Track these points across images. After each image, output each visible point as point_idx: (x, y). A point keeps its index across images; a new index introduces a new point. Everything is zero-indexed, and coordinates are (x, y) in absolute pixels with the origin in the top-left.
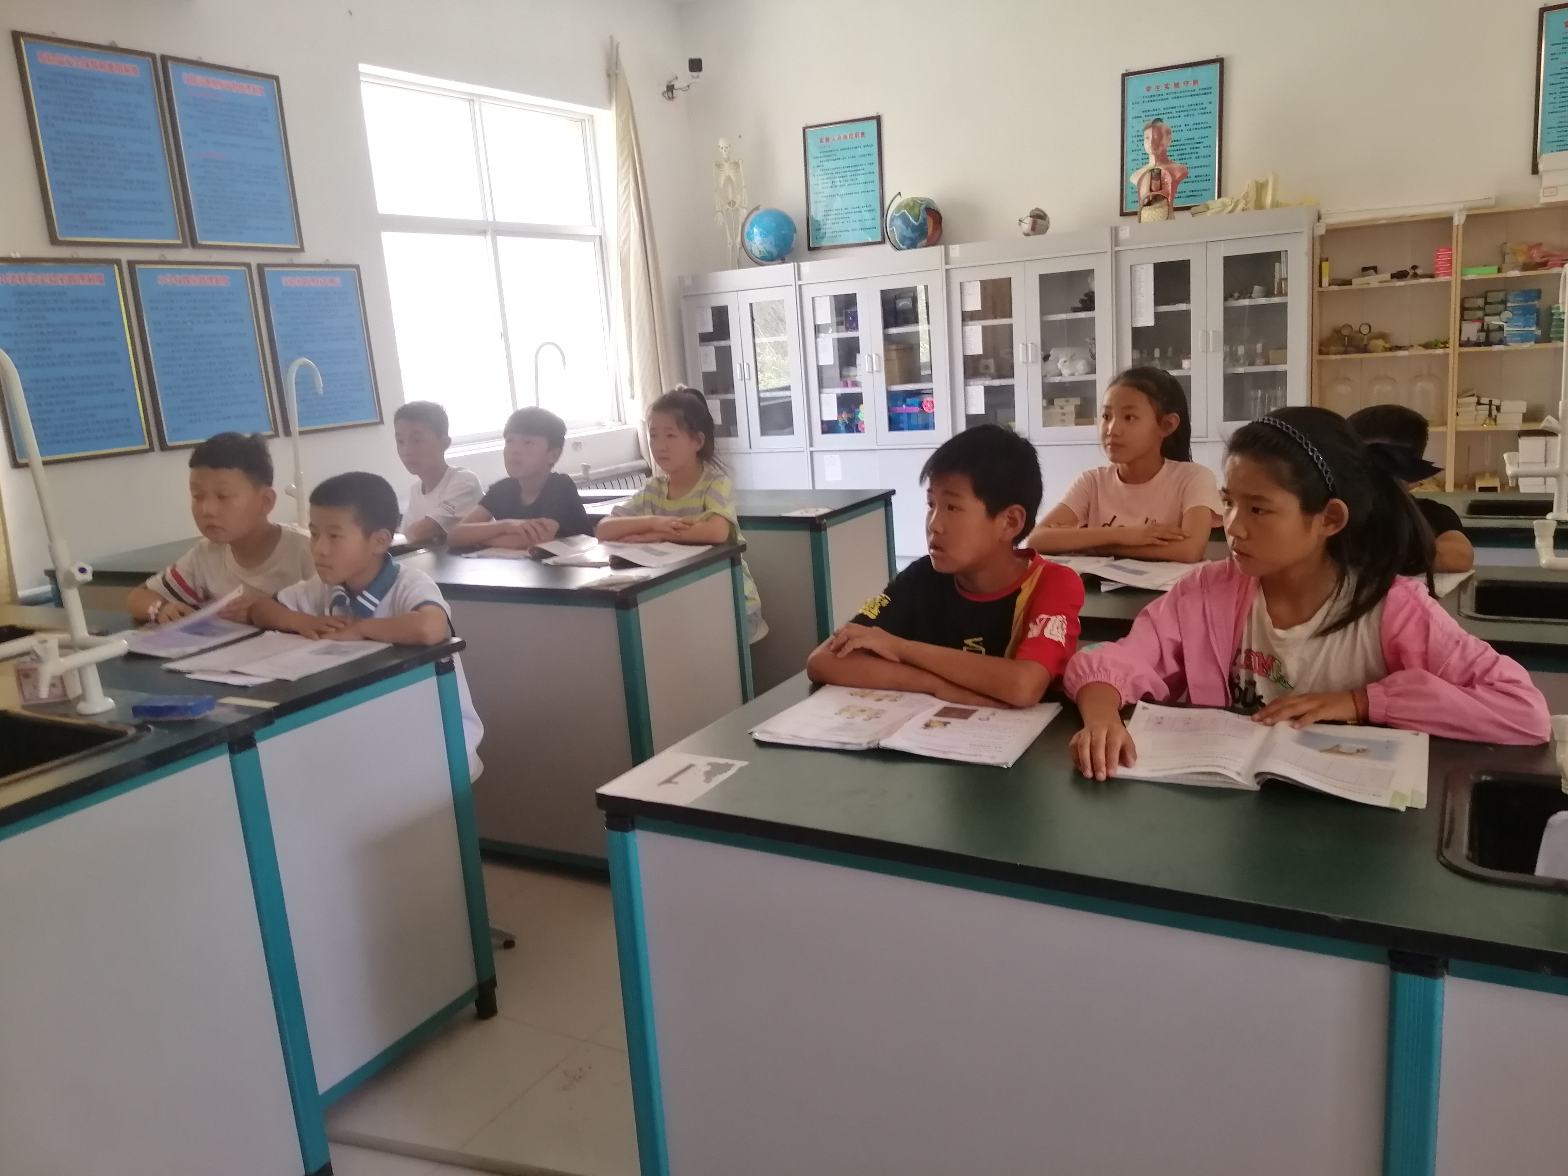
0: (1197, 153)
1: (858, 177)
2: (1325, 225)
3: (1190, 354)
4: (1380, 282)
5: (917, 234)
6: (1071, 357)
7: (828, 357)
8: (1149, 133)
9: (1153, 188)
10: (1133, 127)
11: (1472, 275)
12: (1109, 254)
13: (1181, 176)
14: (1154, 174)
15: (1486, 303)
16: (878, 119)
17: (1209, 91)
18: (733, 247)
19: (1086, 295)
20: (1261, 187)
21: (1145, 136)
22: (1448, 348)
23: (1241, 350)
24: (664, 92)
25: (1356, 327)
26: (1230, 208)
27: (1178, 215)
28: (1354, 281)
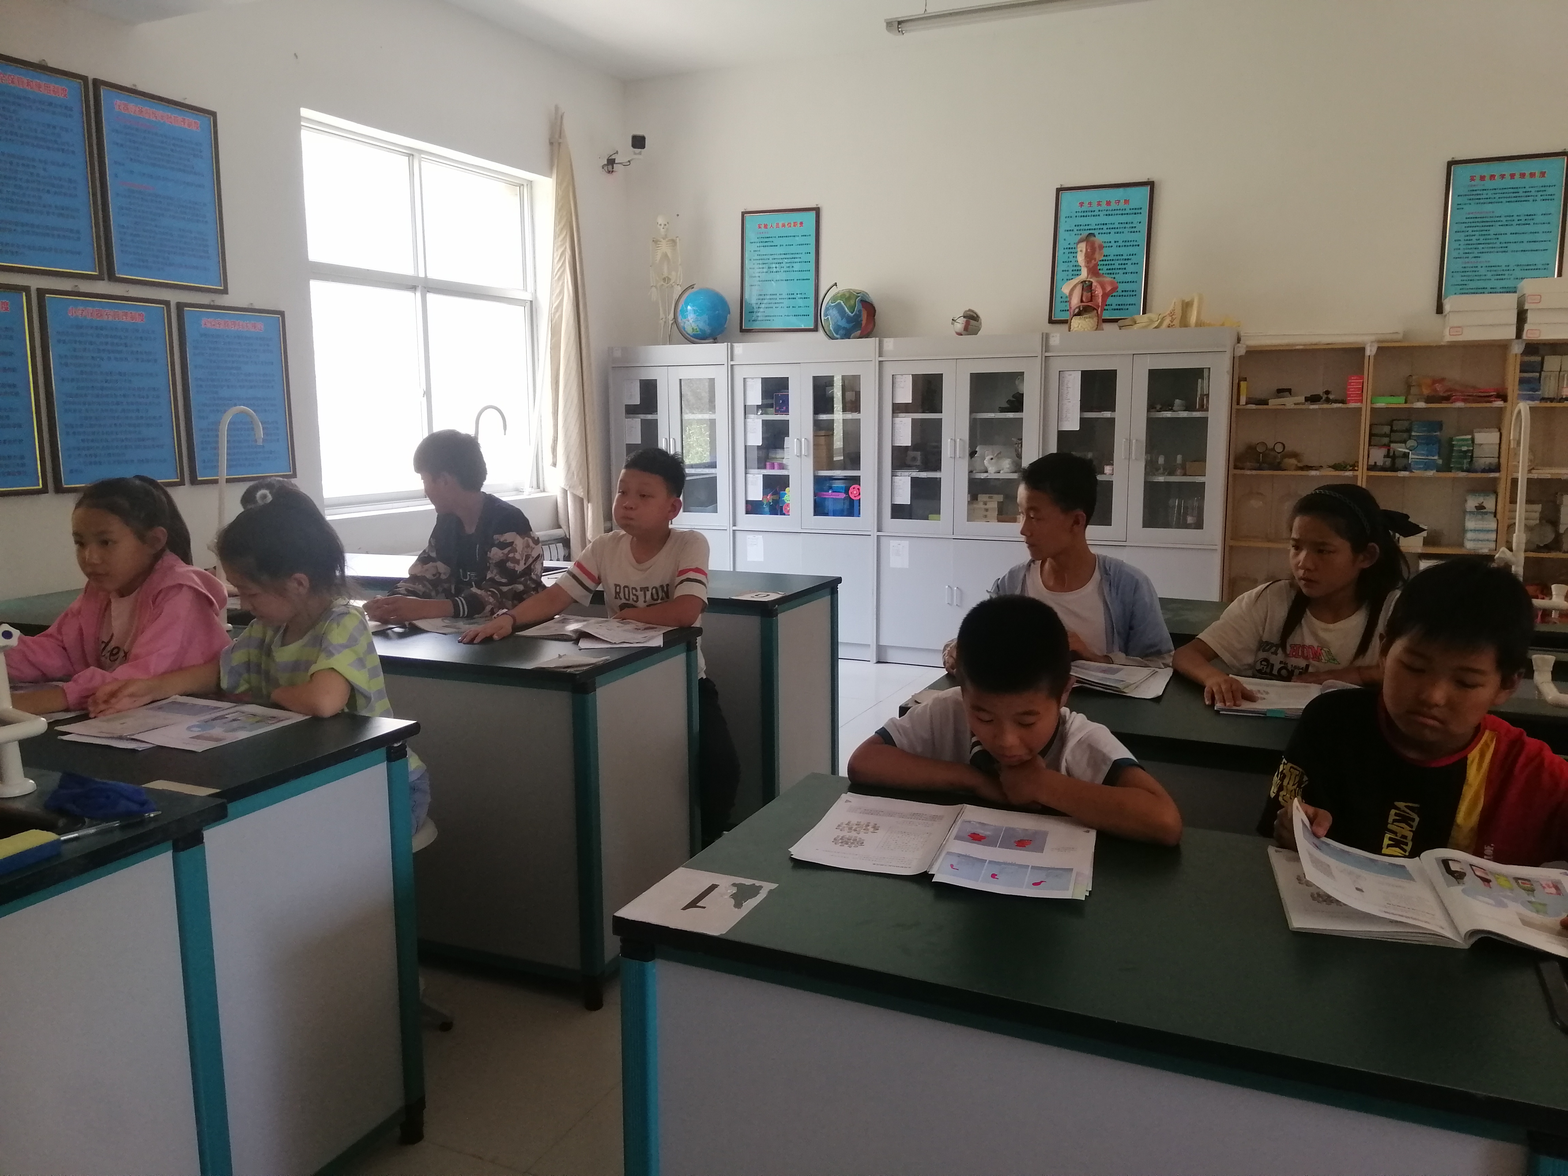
0: (1125, 269)
1: (794, 265)
2: (1245, 346)
3: (1113, 460)
4: (1295, 404)
5: (852, 325)
6: (998, 454)
7: (756, 439)
8: (1082, 246)
9: (1084, 299)
10: (1065, 240)
11: (1381, 404)
12: (1040, 357)
13: (1112, 289)
14: (1085, 286)
15: (1392, 431)
16: (817, 210)
17: (1139, 211)
18: (665, 322)
19: (1014, 396)
20: (1186, 306)
21: (1079, 250)
22: (1357, 470)
23: (1161, 460)
24: (605, 165)
25: (1270, 446)
26: (1156, 324)
27: (1106, 326)
28: (1272, 402)
